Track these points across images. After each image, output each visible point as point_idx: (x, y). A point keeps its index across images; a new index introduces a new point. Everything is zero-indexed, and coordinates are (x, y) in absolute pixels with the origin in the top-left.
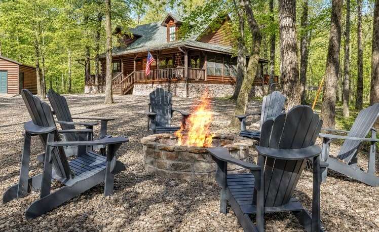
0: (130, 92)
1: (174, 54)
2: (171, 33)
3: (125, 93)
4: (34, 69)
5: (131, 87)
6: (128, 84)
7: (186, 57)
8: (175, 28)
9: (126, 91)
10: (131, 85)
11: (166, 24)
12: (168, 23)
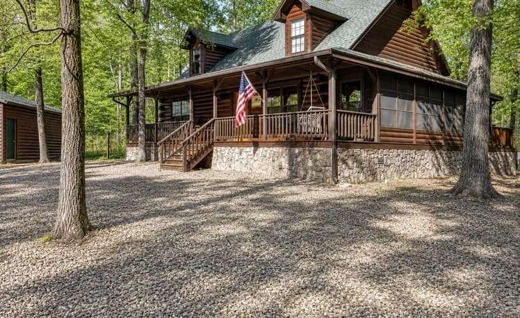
0: (205, 164)
1: (302, 79)
2: (293, 35)
3: (193, 166)
4: (32, 111)
5: (206, 153)
6: (201, 145)
7: (332, 83)
8: (303, 23)
9: (196, 163)
10: (206, 148)
11: (284, 17)
12: (287, 13)
